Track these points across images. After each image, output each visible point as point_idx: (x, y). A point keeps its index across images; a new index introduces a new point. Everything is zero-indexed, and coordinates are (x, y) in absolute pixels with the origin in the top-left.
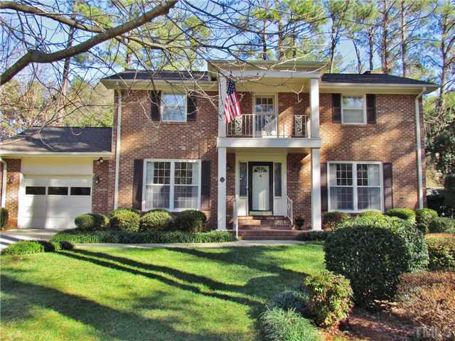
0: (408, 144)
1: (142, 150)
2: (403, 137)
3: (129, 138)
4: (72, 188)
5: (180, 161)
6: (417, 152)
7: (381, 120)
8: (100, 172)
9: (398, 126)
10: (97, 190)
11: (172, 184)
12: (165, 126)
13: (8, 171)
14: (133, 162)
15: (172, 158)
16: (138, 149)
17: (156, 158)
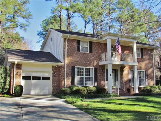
0: (151, 65)
1: (74, 63)
2: (150, 63)
3: (69, 58)
4: (42, 77)
5: (87, 67)
6: (153, 68)
7: (144, 57)
8: (55, 71)
9: (148, 60)
10: (54, 78)
11: (84, 76)
12: (82, 54)
13: (16, 69)
14: (71, 67)
15: (84, 66)
16: (73, 62)
17: (79, 66)
